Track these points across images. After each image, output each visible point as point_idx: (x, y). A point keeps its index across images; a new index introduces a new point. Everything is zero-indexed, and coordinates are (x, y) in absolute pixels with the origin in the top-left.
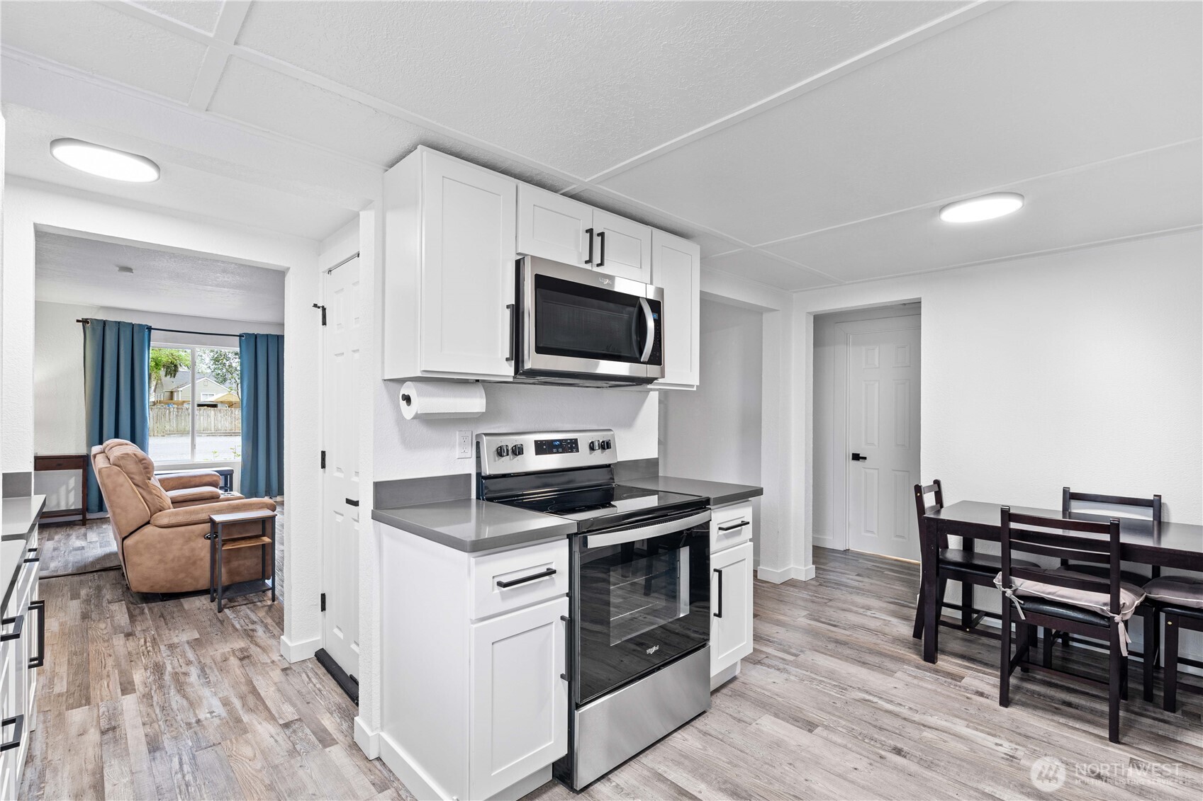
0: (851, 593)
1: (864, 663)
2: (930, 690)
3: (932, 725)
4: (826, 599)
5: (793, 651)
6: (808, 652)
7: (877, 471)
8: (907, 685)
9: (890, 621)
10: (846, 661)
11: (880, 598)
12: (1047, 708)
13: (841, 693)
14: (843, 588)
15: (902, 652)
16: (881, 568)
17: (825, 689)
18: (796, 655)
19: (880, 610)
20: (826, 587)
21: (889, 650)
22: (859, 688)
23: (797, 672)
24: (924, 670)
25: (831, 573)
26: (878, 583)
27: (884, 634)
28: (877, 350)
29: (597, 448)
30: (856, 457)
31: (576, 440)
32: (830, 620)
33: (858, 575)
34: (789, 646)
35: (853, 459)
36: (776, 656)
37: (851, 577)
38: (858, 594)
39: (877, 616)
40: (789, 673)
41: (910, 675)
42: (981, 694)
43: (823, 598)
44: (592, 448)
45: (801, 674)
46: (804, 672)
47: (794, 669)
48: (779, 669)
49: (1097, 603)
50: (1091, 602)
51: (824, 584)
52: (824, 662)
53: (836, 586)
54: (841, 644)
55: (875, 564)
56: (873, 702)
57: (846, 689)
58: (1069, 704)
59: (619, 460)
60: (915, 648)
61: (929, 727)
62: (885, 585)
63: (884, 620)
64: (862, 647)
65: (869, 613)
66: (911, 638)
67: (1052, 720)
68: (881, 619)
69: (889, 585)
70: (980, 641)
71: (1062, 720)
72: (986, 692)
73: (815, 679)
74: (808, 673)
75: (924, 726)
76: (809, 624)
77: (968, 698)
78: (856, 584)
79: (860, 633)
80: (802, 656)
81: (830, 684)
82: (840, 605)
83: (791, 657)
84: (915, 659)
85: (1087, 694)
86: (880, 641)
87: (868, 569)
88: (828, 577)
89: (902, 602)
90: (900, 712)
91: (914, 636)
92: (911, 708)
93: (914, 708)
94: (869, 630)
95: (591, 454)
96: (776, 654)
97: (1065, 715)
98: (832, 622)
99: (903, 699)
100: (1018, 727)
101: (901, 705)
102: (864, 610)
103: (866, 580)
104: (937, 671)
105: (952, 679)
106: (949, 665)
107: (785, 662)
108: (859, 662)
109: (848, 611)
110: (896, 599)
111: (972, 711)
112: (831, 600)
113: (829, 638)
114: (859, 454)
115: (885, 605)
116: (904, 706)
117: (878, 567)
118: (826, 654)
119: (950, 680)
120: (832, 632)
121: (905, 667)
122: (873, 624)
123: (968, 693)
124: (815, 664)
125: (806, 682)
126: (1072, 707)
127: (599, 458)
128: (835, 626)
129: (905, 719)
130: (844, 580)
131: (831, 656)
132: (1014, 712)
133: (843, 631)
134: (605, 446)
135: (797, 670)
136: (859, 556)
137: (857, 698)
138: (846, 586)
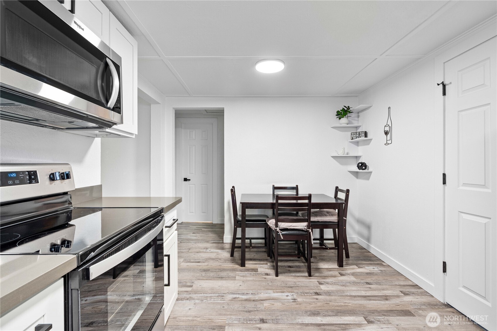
0: (196, 243)
1: (222, 278)
2: (252, 280)
3: (264, 298)
4: (188, 249)
5: (189, 284)
6: (196, 282)
7: (194, 185)
8: (243, 282)
9: (218, 252)
10: (214, 280)
11: (207, 242)
12: (287, 271)
13: (223, 299)
14: (191, 241)
15: (231, 266)
16: (200, 228)
17: (215, 301)
18: (191, 286)
19: (211, 247)
20: (184, 242)
21: (227, 267)
22: (228, 293)
23: (197, 296)
24: (244, 271)
25: (182, 235)
26: (203, 235)
27: (220, 259)
28: (194, 132)
29: (58, 178)
30: (186, 180)
31: (36, 172)
32: (195, 260)
33: (193, 233)
34: (185, 282)
35: (184, 181)
36: (182, 291)
37: (191, 235)
38: (198, 242)
39: (212, 251)
40: (194, 299)
41: (241, 276)
42: (267, 274)
43: (186, 249)
44: (52, 178)
45: (200, 296)
46: (200, 295)
47: (195, 295)
48: (188, 299)
49: (303, 226)
50: (302, 227)
51: (182, 241)
52: (206, 284)
53: (187, 241)
54: (207, 271)
55: (197, 227)
56: (237, 298)
57: (223, 296)
58: (290, 267)
59: (76, 188)
60: (234, 261)
61: (264, 300)
62: (206, 235)
63: (216, 252)
64: (216, 269)
65: (208, 251)
66: (230, 258)
67: (291, 276)
68: (214, 252)
69: (207, 235)
70: (251, 250)
71: (294, 274)
72: (268, 273)
73: (207, 297)
74: (202, 295)
75: (262, 300)
76: (187, 265)
77: (265, 278)
78: (195, 238)
79: (210, 262)
80: (194, 286)
81: (215, 296)
82: (195, 250)
83: (189, 288)
84: (238, 267)
85: (290, 260)
86: (220, 264)
87: (195, 229)
88: (182, 237)
89: (217, 241)
90: (250, 298)
91: (231, 256)
92: (252, 294)
93: (253, 293)
94: (213, 259)
95: (51, 184)
96: (181, 290)
97: (292, 272)
98: (196, 261)
99: (246, 290)
100: (286, 284)
101: (247, 293)
102: (206, 250)
103: (198, 235)
104: (248, 270)
105: (255, 271)
106: (250, 265)
107: (188, 293)
108: (219, 278)
109: (200, 252)
110: (214, 241)
111: (270, 284)
112: (189, 249)
113: (200, 270)
114: (187, 178)
115: (211, 245)
116: (249, 294)
117: (198, 227)
118: (204, 280)
119: (254, 272)
120: (200, 266)
121: (237, 273)
122: (213, 256)
123: (263, 276)
124: (202, 287)
125: (204, 301)
126: (291, 268)
127: (59, 187)
128: (199, 262)
129: (254, 301)
130: (189, 237)
131: (207, 280)
132: (280, 277)
133: (203, 264)
134: (65, 176)
135: (197, 295)
136: (189, 224)
137: (230, 299)
138: (192, 240)
